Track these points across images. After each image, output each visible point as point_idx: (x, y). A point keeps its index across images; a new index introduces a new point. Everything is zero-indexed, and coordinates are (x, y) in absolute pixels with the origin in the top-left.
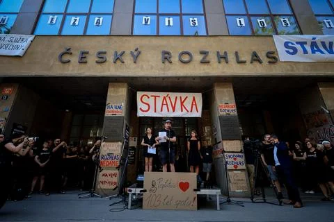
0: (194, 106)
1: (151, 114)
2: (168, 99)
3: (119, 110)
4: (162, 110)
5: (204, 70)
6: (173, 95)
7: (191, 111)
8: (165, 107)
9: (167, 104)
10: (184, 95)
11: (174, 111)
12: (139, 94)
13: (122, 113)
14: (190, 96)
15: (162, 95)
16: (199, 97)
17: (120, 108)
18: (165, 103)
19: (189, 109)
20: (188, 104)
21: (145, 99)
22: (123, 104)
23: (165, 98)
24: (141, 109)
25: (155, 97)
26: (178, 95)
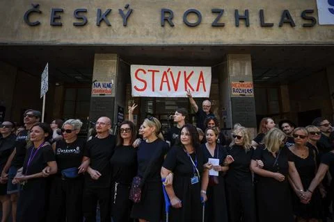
0: (201, 84)
1: (148, 93)
2: (169, 74)
3: (108, 89)
4: (161, 89)
5: (216, 36)
6: (175, 70)
7: (197, 90)
8: (165, 85)
9: (167, 81)
10: (189, 69)
11: (176, 90)
12: (134, 68)
13: (111, 93)
14: (197, 70)
15: (163, 69)
16: (207, 72)
17: (109, 86)
18: (165, 79)
19: (195, 87)
20: (193, 81)
21: (140, 74)
22: (112, 81)
23: (165, 73)
24: (135, 87)
25: (153, 71)
26: (182, 69)
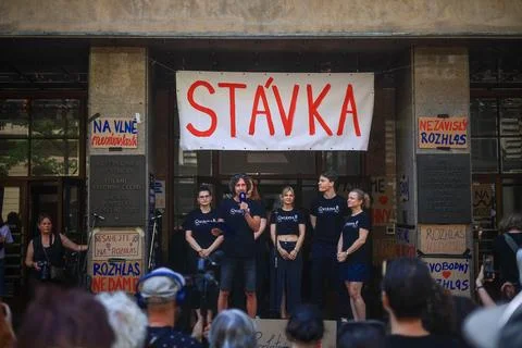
0: (349, 117)
1: (221, 141)
2: (269, 93)
3: (129, 136)
4: (252, 131)
6: (285, 82)
7: (340, 132)
8: (261, 120)
9: (267, 112)
10: (318, 81)
11: (288, 132)
12: (184, 80)
13: (136, 145)
14: (339, 82)
15: (254, 80)
16: (364, 87)
17: (130, 128)
18: (261, 107)
19: (333, 124)
20: (331, 112)
21: (201, 95)
22: (138, 116)
23: (260, 92)
24: (190, 127)
25: (232, 87)
26: (302, 79)
